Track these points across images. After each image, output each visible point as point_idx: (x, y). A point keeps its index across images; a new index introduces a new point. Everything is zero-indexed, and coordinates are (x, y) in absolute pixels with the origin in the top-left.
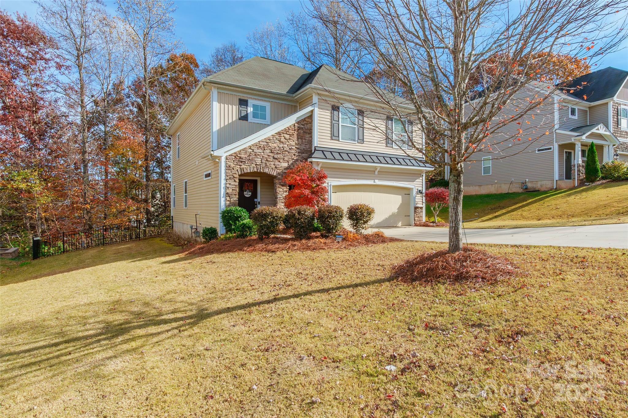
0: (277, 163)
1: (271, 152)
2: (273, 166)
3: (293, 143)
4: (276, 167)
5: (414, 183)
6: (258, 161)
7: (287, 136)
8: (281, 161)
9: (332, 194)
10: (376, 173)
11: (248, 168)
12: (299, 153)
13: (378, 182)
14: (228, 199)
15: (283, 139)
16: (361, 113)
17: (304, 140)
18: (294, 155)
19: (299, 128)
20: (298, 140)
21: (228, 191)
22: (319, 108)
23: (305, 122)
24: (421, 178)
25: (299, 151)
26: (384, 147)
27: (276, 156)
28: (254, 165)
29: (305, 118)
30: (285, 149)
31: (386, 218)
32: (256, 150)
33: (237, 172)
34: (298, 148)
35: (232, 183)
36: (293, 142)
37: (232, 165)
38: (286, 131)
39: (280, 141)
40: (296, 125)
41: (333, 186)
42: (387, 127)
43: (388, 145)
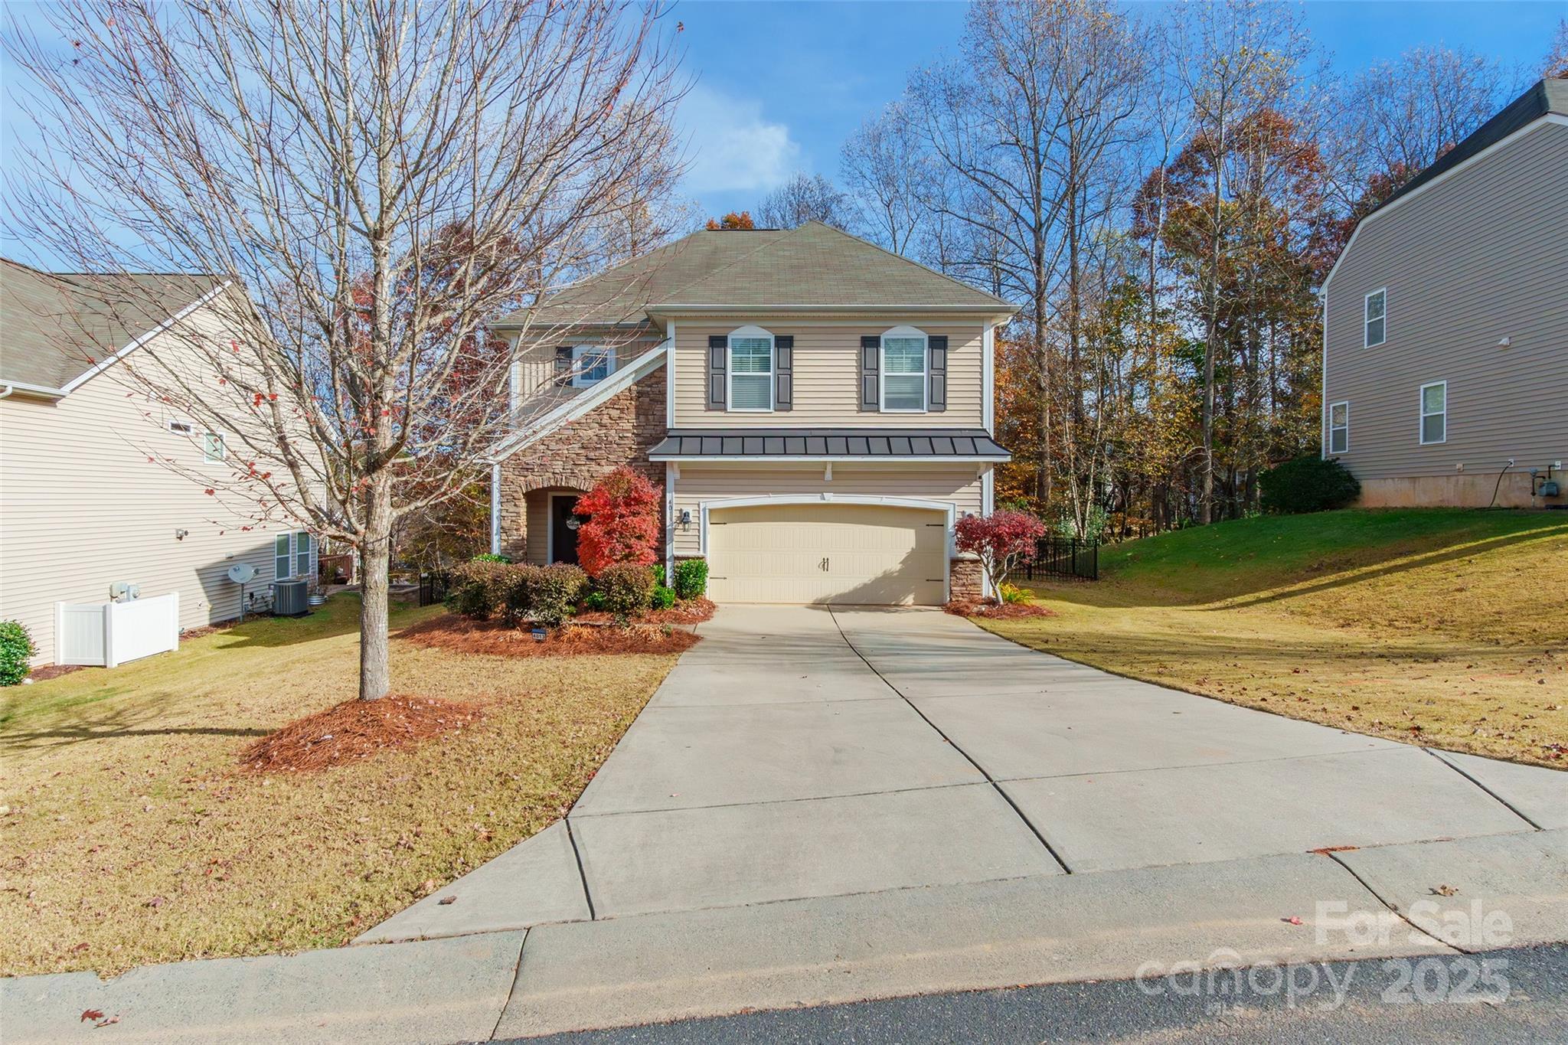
0: (594, 467)
1: (583, 448)
2: (587, 474)
3: (629, 426)
4: (592, 476)
5: (953, 496)
6: (558, 468)
7: (615, 413)
8: (603, 462)
9: (708, 525)
10: (828, 476)
11: (539, 481)
12: (639, 444)
13: (831, 498)
14: (504, 537)
15: (606, 420)
16: (785, 342)
17: (650, 417)
18: (630, 448)
19: (640, 394)
20: (637, 418)
21: (504, 524)
22: (677, 347)
23: (653, 380)
25: (640, 440)
26: (855, 414)
27: (592, 455)
28: (551, 476)
29: (653, 373)
30: (610, 439)
32: (553, 446)
33: (519, 489)
34: (637, 435)
35: (511, 510)
36: (628, 423)
37: (511, 477)
38: (613, 403)
39: (601, 425)
40: (634, 388)
41: (710, 510)
42: (862, 365)
43: (864, 407)
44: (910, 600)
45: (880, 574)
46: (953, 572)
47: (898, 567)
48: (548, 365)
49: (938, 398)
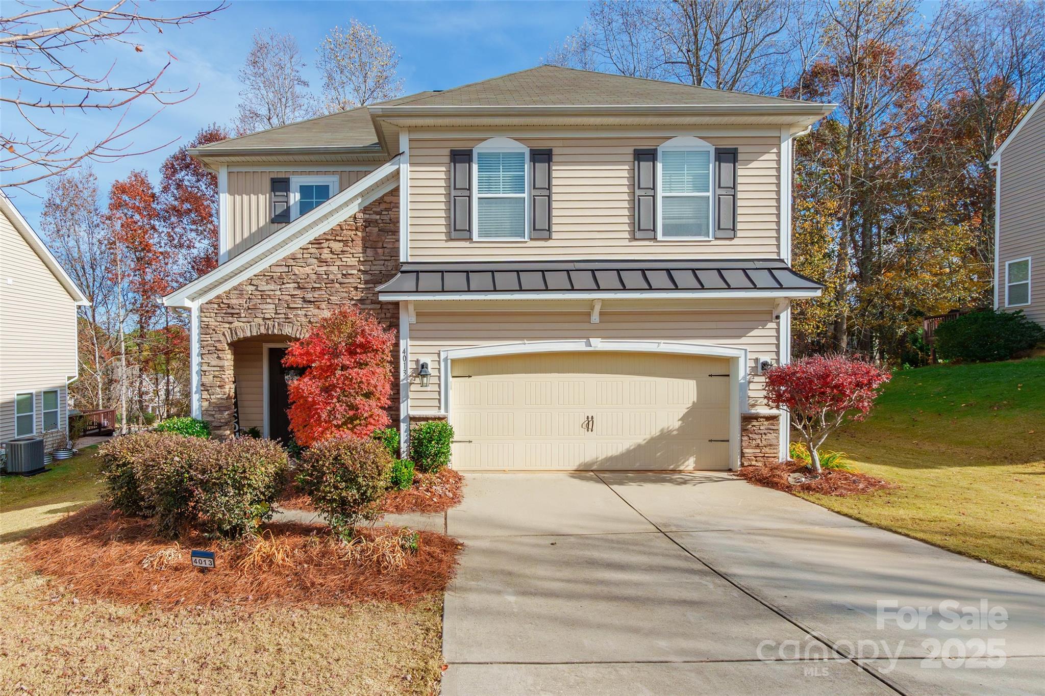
0: (313, 310)
1: (299, 288)
2: (303, 319)
3: (352, 261)
4: (310, 322)
5: (743, 340)
6: (269, 311)
7: (337, 246)
8: (323, 305)
9: (450, 379)
10: (595, 318)
11: (246, 329)
12: (366, 282)
13: (598, 344)
14: (205, 395)
15: (326, 255)
16: (543, 156)
17: (380, 251)
18: (356, 288)
19: (368, 223)
20: (364, 252)
21: (204, 380)
22: (412, 164)
23: (383, 206)
24: (770, 325)
25: (368, 277)
26: (626, 243)
27: (309, 296)
28: (261, 321)
29: (383, 196)
30: (331, 277)
31: (639, 447)
32: (263, 286)
33: (222, 338)
34: (365, 272)
35: (213, 363)
36: (354, 258)
37: (213, 323)
38: (334, 234)
39: (321, 261)
40: (360, 215)
41: (453, 361)
42: (635, 183)
43: (638, 235)
44: (690, 464)
45: (655, 432)
46: (744, 430)
47: (677, 424)
48: (262, 197)
49: (726, 223)
